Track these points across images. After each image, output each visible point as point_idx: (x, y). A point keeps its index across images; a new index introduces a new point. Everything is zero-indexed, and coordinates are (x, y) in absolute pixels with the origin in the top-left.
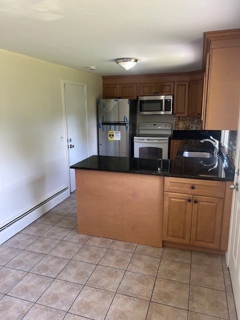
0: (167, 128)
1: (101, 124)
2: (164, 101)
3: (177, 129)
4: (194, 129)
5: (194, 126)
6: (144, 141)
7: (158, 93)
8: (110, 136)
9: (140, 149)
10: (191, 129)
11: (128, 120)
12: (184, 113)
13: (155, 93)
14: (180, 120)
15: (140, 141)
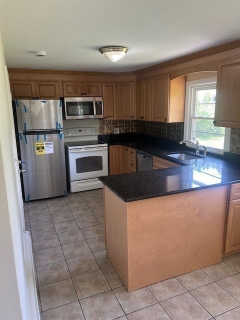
0: (94, 134)
1: (22, 135)
2: (94, 103)
3: (102, 134)
4: (118, 133)
5: (118, 129)
6: (82, 150)
7: (85, 94)
8: (38, 148)
9: (77, 160)
10: (115, 133)
11: (62, 127)
12: (113, 116)
13: (82, 94)
14: (104, 124)
15: (77, 151)
